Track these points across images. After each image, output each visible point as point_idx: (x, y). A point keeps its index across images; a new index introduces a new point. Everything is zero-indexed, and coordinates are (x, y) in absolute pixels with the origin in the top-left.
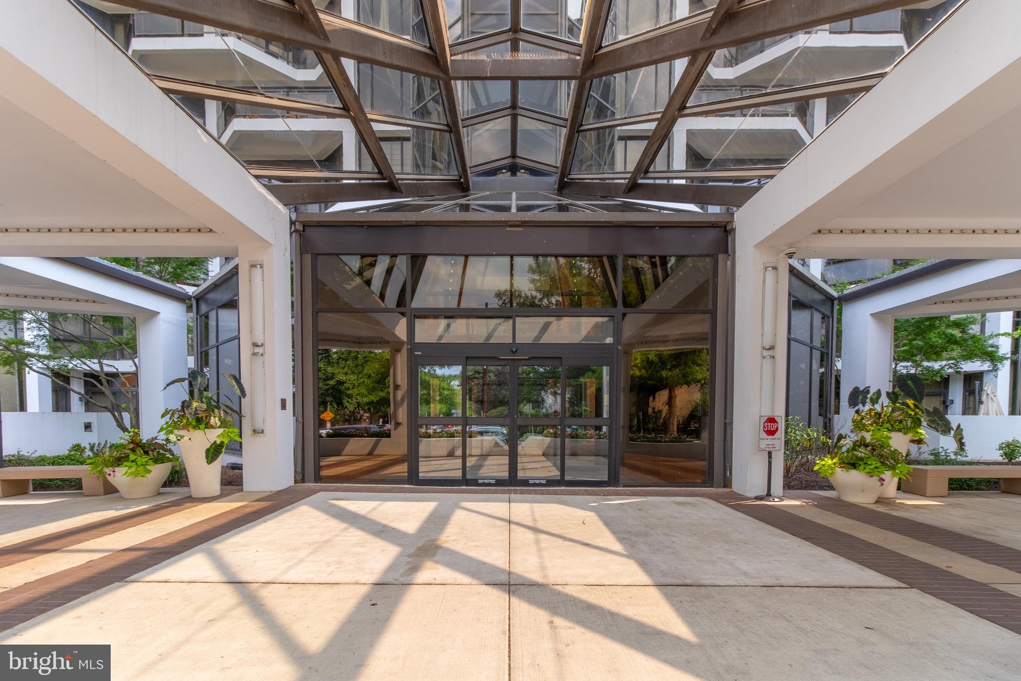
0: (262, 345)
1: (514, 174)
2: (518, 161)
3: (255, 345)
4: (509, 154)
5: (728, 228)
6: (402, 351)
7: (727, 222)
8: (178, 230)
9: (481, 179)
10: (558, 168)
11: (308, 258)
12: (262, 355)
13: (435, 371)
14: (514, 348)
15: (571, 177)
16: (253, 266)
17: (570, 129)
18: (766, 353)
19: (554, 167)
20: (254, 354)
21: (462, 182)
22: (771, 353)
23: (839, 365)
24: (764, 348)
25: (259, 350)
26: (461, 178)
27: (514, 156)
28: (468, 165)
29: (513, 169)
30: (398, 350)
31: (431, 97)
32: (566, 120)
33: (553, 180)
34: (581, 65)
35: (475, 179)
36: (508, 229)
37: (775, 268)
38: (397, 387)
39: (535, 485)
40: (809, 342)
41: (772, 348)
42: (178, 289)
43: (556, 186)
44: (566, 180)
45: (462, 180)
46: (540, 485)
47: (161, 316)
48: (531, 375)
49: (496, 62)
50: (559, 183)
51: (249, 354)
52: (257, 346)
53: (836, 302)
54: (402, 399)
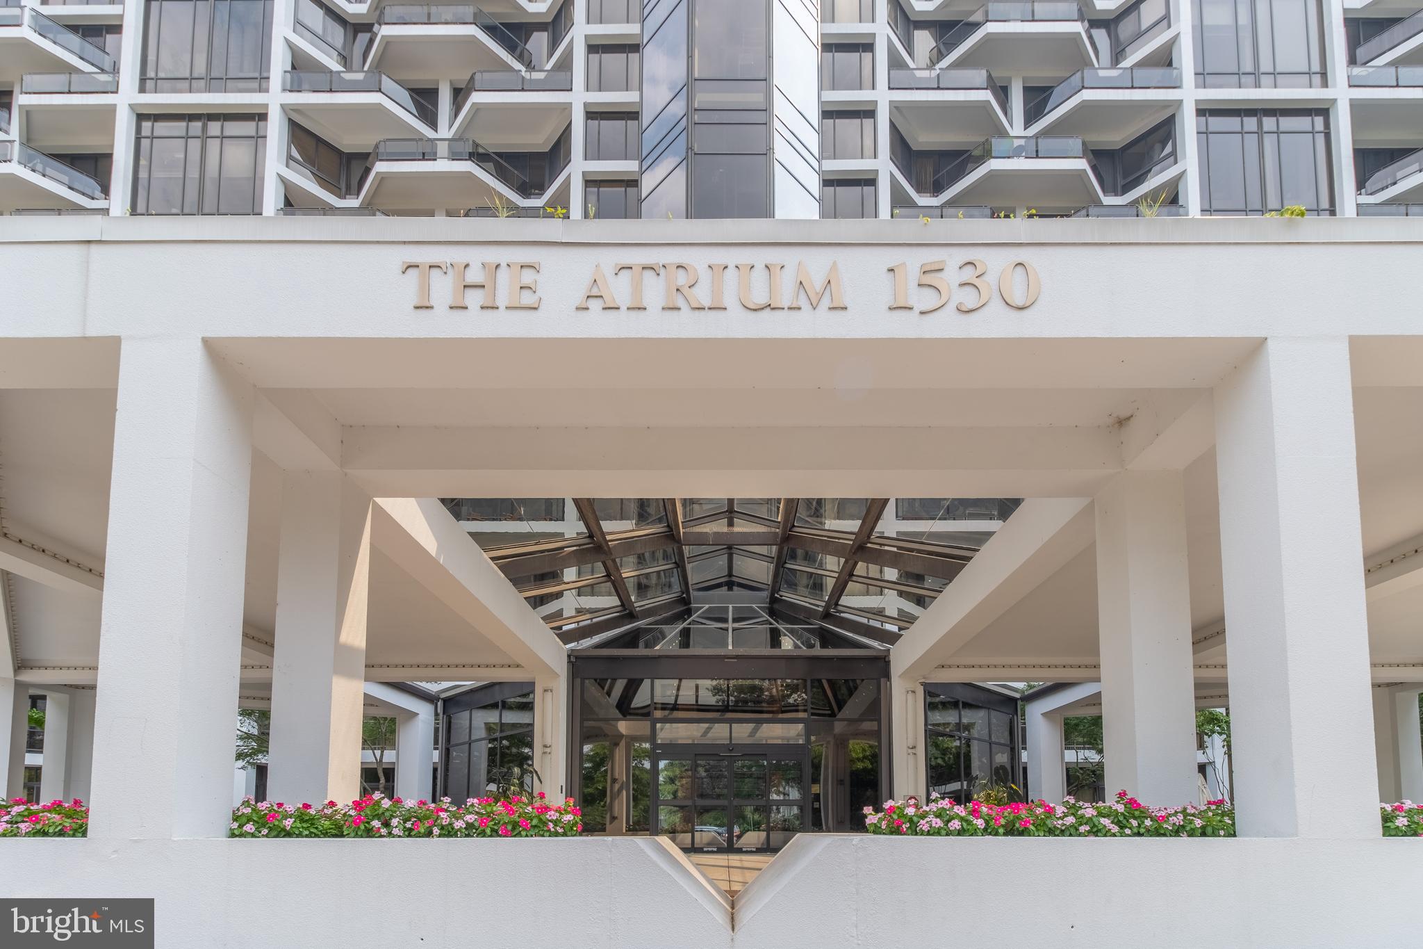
0: (550, 746)
1: (730, 589)
2: (734, 579)
3: (545, 746)
4: (726, 573)
5: (887, 660)
6: (621, 744)
7: (885, 656)
8: (494, 666)
9: (701, 593)
10: (769, 585)
11: (578, 681)
12: (550, 753)
13: (643, 765)
14: (731, 747)
15: (781, 593)
16: (545, 691)
17: (776, 566)
18: (910, 751)
19: (767, 584)
20: (545, 753)
21: (684, 597)
22: (913, 751)
23: (1024, 756)
24: (909, 747)
25: (548, 750)
26: (683, 593)
27: (730, 575)
28: (690, 583)
29: (730, 585)
30: (617, 744)
31: (657, 517)
32: (773, 558)
33: (765, 594)
34: (780, 535)
35: (696, 593)
36: (726, 660)
37: (913, 692)
38: (614, 781)
39: (747, 852)
40: (987, 739)
41: (914, 747)
42: (414, 685)
43: (768, 600)
44: (776, 595)
45: (684, 595)
46: (751, 852)
47: (420, 716)
48: (753, 769)
49: (716, 534)
50: (770, 598)
51: (541, 753)
52: (547, 747)
53: (1019, 703)
54: (618, 790)
